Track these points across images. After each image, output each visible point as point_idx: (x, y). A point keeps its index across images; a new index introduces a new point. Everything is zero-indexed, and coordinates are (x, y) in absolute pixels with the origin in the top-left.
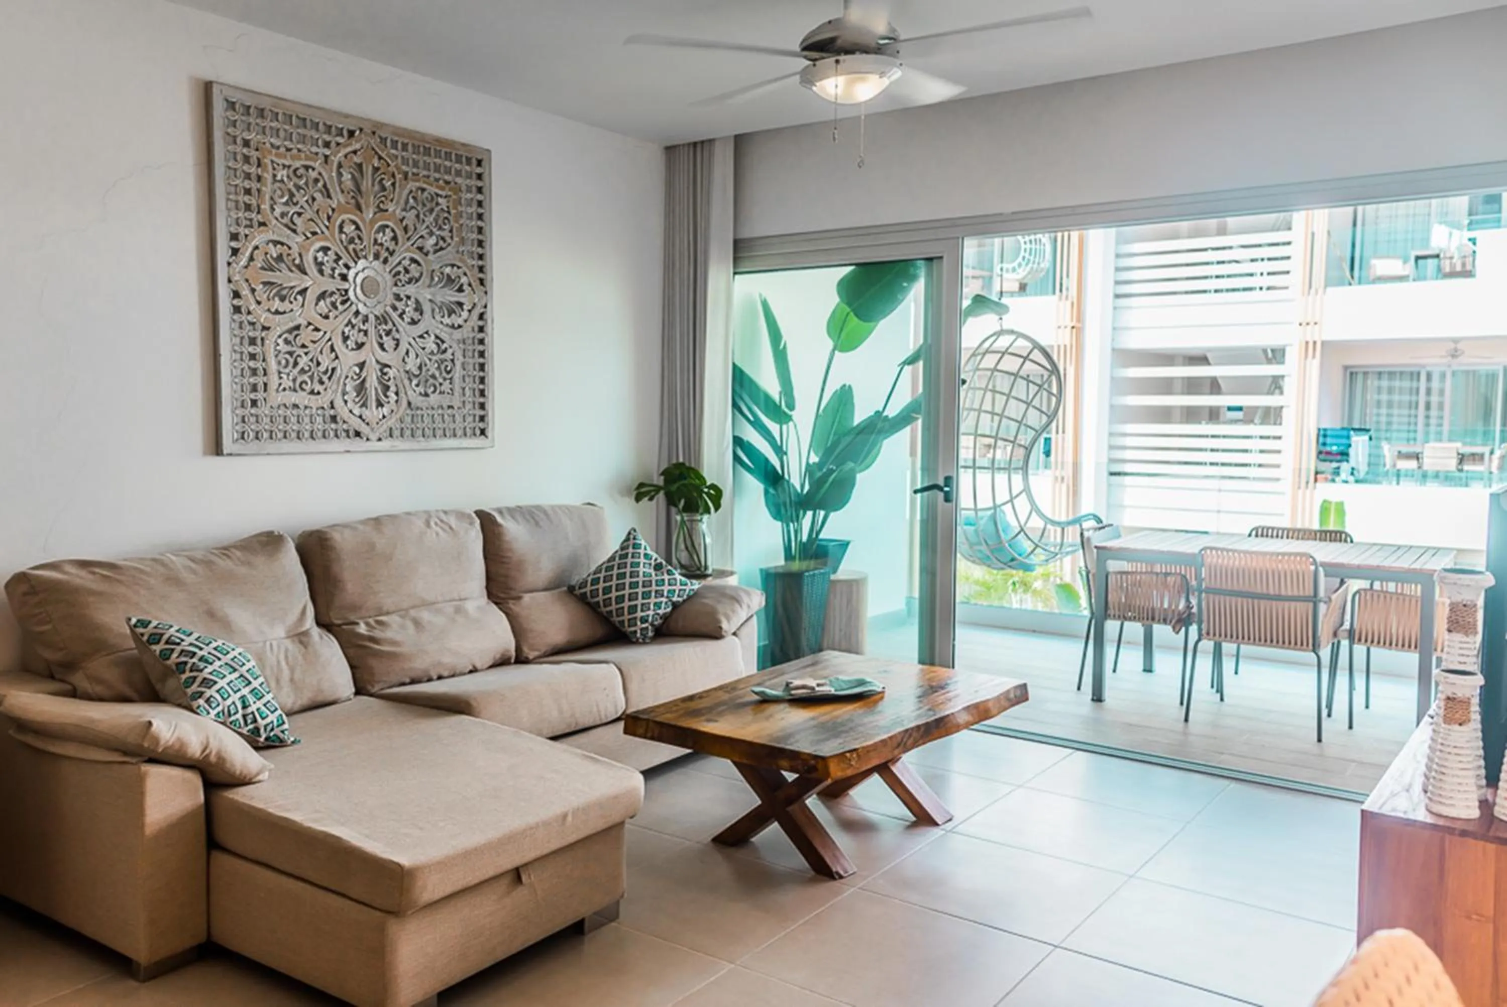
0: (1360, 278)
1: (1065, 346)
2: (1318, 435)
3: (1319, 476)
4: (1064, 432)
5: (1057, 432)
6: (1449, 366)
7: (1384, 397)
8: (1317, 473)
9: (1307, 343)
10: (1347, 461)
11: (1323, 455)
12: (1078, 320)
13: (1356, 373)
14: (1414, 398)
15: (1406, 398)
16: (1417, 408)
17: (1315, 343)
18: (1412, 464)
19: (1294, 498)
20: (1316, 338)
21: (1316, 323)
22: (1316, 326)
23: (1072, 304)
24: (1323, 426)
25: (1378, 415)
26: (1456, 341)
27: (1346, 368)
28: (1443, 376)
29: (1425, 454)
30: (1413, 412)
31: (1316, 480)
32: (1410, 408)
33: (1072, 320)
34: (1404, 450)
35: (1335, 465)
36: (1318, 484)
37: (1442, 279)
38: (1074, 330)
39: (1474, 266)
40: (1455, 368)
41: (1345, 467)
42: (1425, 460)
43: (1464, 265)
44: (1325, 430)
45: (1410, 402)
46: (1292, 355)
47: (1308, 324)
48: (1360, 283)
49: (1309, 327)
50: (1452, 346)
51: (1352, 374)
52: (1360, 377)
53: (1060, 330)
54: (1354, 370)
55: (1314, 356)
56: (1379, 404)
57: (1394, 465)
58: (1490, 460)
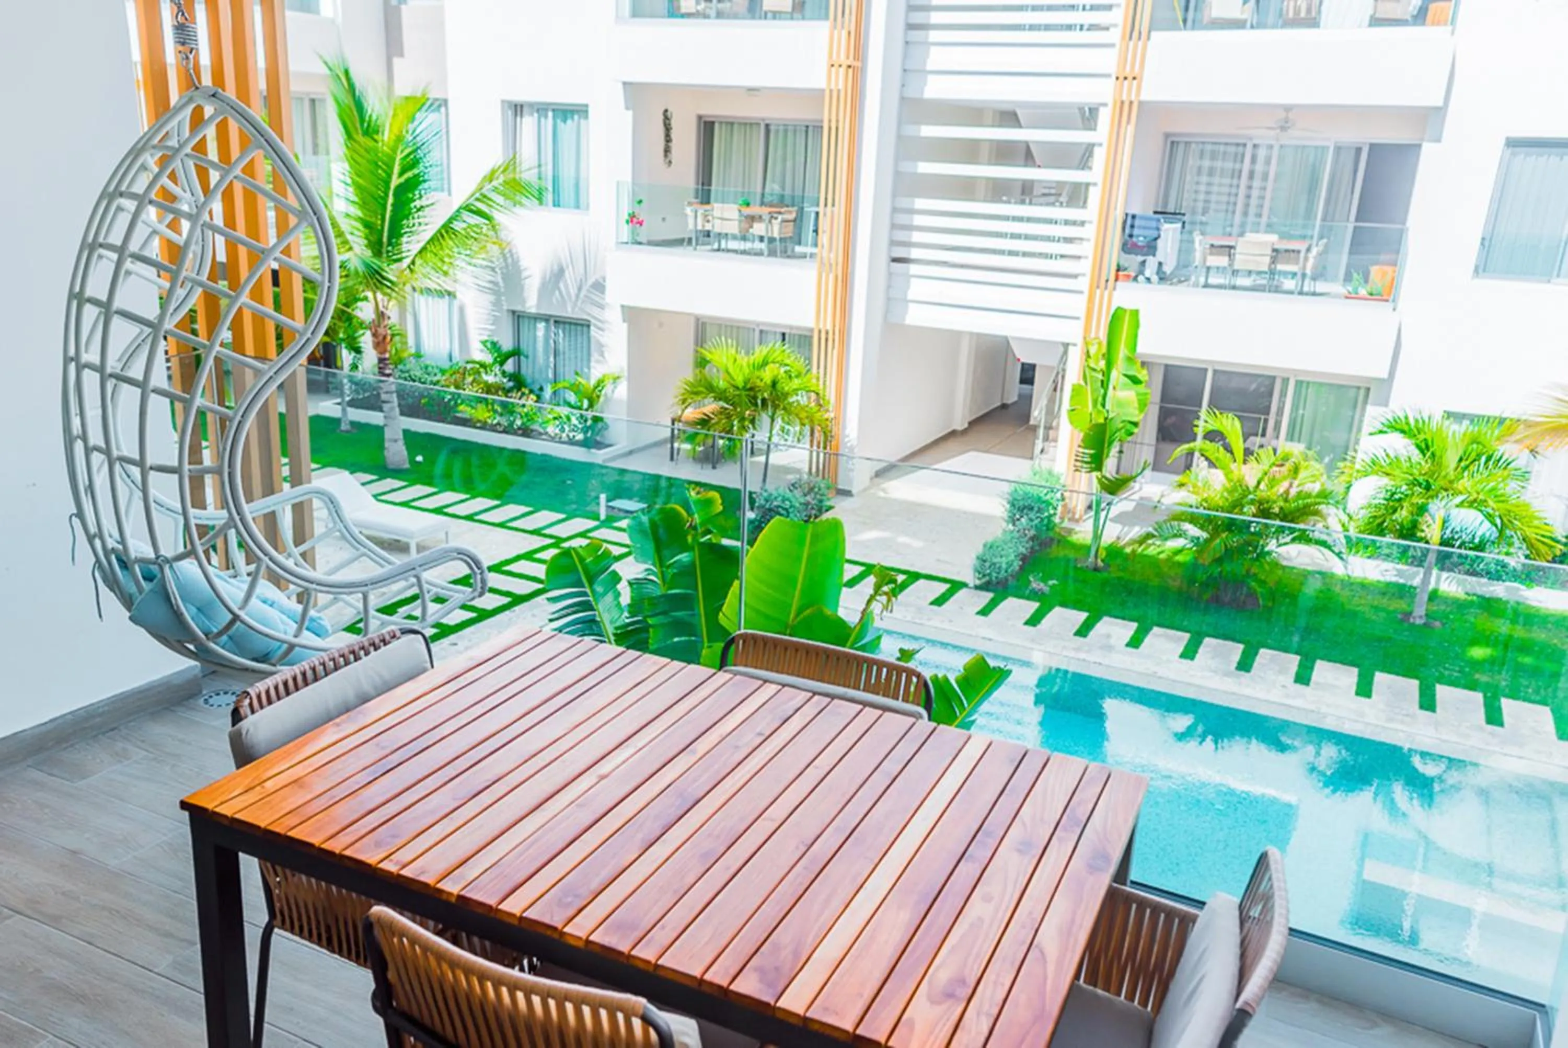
0: (1194, 21)
1: (839, 91)
2: (1125, 222)
3: (1121, 273)
4: (833, 205)
5: (826, 205)
6: (1277, 140)
7: (1206, 163)
8: (1118, 270)
9: (1122, 102)
10: (1154, 255)
11: (1128, 247)
12: (856, 58)
13: (1178, 143)
14: (1238, 166)
15: (1229, 165)
16: (1239, 177)
17: (1131, 103)
18: (1223, 261)
19: (1091, 300)
20: (1133, 98)
21: (1134, 78)
22: (1135, 82)
23: (849, 33)
24: (1131, 211)
25: (1196, 192)
26: (1288, 108)
27: (1167, 136)
28: (1271, 147)
29: (1238, 250)
30: (1235, 182)
31: (1117, 279)
32: (1232, 177)
33: (848, 58)
34: (1217, 243)
35: (1140, 258)
36: (1119, 284)
37: (1283, 27)
38: (851, 70)
39: (1319, 12)
40: (1284, 142)
41: (1152, 263)
42: (1237, 256)
43: (1309, 10)
44: (1134, 217)
45: (1233, 170)
46: (1105, 117)
47: (1125, 78)
48: (1193, 28)
49: (1126, 82)
50: (1283, 115)
51: (1173, 143)
52: (1181, 148)
53: (833, 69)
54: (1176, 139)
55: (1128, 122)
56: (1199, 171)
57: (1205, 260)
58: (1306, 259)
